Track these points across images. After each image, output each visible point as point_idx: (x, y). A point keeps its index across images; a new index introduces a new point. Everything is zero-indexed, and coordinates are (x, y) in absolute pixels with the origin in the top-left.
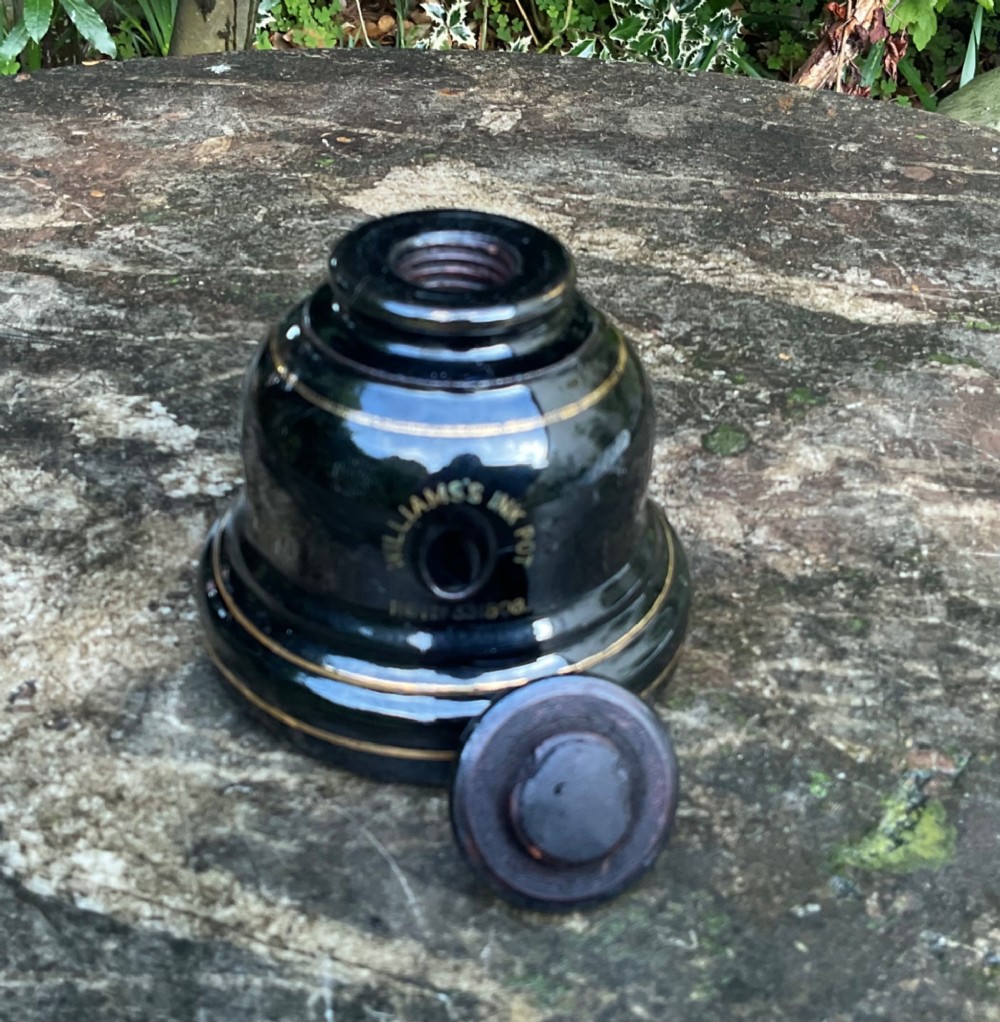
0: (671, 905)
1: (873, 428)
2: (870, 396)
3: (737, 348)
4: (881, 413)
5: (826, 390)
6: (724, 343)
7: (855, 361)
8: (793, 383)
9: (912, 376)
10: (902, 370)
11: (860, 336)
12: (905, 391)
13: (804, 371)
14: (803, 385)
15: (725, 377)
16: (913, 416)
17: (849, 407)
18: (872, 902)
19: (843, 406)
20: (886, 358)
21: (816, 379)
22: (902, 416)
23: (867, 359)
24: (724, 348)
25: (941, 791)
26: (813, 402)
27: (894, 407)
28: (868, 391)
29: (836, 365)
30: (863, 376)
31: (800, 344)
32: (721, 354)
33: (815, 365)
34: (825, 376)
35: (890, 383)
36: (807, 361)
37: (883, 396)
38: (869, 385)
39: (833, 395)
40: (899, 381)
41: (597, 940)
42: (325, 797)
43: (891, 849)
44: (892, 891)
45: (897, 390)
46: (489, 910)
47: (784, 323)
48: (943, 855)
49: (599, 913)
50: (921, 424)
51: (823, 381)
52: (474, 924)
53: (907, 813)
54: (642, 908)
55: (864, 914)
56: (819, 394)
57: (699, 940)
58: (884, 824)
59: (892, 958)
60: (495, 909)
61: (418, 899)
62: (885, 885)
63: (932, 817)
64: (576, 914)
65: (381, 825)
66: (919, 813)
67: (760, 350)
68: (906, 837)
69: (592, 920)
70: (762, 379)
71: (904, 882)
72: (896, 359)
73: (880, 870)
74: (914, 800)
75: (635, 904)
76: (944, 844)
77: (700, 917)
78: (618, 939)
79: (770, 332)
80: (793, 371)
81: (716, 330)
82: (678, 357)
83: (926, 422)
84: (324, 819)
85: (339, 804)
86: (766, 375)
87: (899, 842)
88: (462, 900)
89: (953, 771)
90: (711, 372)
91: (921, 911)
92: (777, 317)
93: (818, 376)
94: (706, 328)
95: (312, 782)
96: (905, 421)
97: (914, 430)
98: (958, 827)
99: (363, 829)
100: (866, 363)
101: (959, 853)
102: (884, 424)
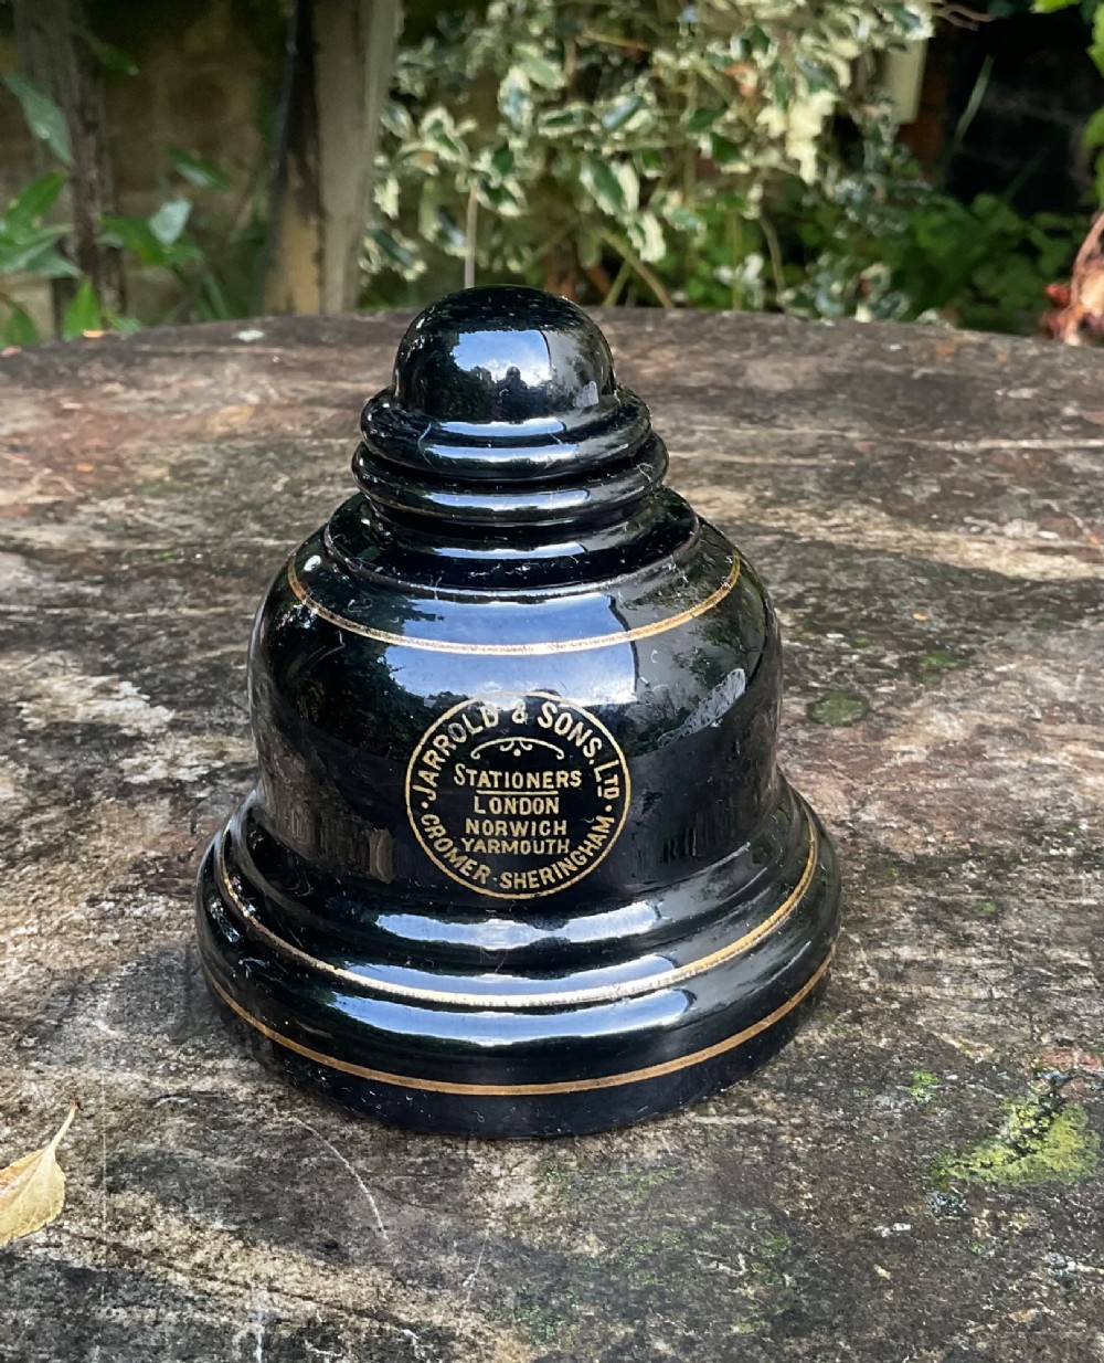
0: (716, 1226)
1: (1028, 692)
2: (1027, 657)
3: (861, 609)
4: (1039, 675)
5: (972, 652)
6: (846, 604)
7: (1010, 619)
8: (930, 646)
9: (1084, 634)
10: (1070, 628)
11: (1019, 593)
12: (1073, 650)
13: (944, 632)
14: (942, 647)
15: (843, 640)
16: (1080, 678)
17: (998, 669)
18: (979, 1221)
19: (991, 669)
20: (1050, 616)
21: (960, 640)
22: (1066, 678)
23: (1026, 618)
24: (844, 609)
25: (1084, 1093)
26: (953, 665)
27: (1057, 669)
28: (1024, 653)
29: (986, 624)
30: (1018, 636)
31: (942, 602)
32: (840, 616)
33: (959, 625)
34: (971, 637)
35: (1054, 642)
36: (949, 621)
37: (1044, 656)
38: (1026, 645)
39: (979, 657)
40: (1065, 640)
41: (614, 1266)
42: (280, 1108)
43: (1011, 1160)
44: (1009, 1207)
45: (1062, 650)
46: (479, 1233)
47: (924, 581)
48: (1079, 1166)
49: (621, 1235)
50: (1090, 686)
51: (967, 642)
52: (458, 1249)
53: (1037, 1120)
54: (678, 1230)
55: (970, 1234)
56: (961, 657)
57: (748, 1265)
58: (1004, 1131)
59: (1002, 1285)
60: (487, 1233)
61: (388, 1223)
62: (1000, 1201)
63: (1068, 1123)
64: (592, 1238)
65: (351, 1139)
66: (1052, 1119)
67: (890, 611)
68: (1034, 1146)
69: (612, 1244)
70: (889, 642)
71: (1022, 1196)
72: (1063, 617)
73: (995, 1184)
74: (1047, 1105)
75: (669, 1225)
76: (1082, 1154)
77: (752, 1239)
78: (644, 1265)
79: (904, 592)
80: (931, 633)
81: (837, 591)
82: (786, 620)
83: (1096, 684)
84: (278, 1133)
85: (300, 1116)
86: (895, 637)
87: (1023, 1152)
88: (445, 1223)
89: (1100, 1070)
90: (824, 636)
91: (1047, 1230)
92: (914, 575)
93: (962, 637)
94: (823, 589)
95: (269, 1092)
96: (1069, 684)
97: (1081, 693)
98: (1102, 1133)
99: (327, 1143)
100: (1025, 622)
101: (1101, 1164)
102: (1044, 687)
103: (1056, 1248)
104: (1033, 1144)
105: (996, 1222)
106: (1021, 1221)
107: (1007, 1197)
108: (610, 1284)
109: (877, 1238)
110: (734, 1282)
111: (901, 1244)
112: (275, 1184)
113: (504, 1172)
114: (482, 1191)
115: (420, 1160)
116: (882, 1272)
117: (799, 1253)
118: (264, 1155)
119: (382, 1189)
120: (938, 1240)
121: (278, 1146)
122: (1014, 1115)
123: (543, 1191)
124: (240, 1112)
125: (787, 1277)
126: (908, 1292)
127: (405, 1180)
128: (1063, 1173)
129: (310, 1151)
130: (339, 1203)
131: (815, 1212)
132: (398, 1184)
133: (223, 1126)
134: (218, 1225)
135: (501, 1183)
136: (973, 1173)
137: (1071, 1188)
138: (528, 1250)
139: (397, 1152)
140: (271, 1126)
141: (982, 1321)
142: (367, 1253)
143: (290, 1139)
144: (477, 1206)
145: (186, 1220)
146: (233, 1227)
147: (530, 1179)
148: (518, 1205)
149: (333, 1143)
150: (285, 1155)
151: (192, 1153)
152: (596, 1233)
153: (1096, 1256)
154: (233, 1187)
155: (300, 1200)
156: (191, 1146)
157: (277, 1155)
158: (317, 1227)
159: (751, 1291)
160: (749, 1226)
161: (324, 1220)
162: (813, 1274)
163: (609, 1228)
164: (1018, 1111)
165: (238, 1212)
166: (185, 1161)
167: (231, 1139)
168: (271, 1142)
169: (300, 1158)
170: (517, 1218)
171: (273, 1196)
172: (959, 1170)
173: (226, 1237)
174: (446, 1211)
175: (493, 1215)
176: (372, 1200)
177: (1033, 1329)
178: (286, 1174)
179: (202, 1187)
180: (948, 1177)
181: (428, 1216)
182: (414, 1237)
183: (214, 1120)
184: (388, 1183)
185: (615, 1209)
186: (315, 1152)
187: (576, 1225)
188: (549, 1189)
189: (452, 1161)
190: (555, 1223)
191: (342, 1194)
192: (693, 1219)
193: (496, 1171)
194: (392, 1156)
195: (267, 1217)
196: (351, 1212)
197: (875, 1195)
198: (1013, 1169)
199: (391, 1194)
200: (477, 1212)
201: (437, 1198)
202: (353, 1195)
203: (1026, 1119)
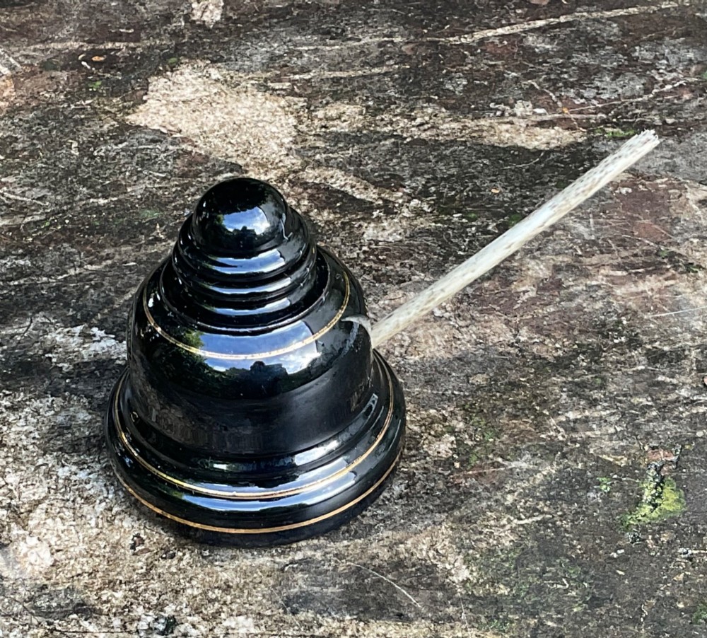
1: (569, 236)
3: (462, 191)
4: (572, 223)
6: (452, 189)
7: (542, 184)
8: (509, 212)
11: (540, 162)
13: (512, 200)
14: (514, 212)
15: (462, 217)
16: (591, 220)
18: (650, 542)
20: (562, 177)
21: (522, 205)
22: (585, 223)
23: (550, 181)
24: (453, 193)
25: (671, 471)
27: (578, 217)
29: (532, 191)
31: (502, 178)
32: (452, 199)
33: (518, 193)
34: (527, 202)
36: (511, 191)
41: (517, 596)
42: (340, 559)
43: (652, 511)
46: (456, 596)
47: (486, 162)
48: (679, 507)
49: (513, 582)
50: (598, 226)
51: (527, 206)
52: (451, 604)
53: (656, 489)
54: (534, 575)
55: (648, 548)
57: (569, 583)
58: (645, 498)
59: (667, 566)
60: (459, 594)
61: (417, 600)
62: (655, 530)
63: (669, 488)
64: (502, 586)
65: (379, 566)
66: (662, 487)
67: (477, 189)
69: (511, 587)
70: (487, 213)
71: (663, 526)
72: (569, 177)
73: (649, 523)
74: (657, 480)
75: (530, 573)
76: (678, 501)
77: (565, 572)
78: (528, 593)
79: (480, 172)
80: (506, 202)
81: (442, 179)
82: (426, 208)
83: (602, 224)
84: (347, 571)
85: (351, 561)
86: (488, 210)
87: (655, 506)
88: (440, 594)
89: (674, 458)
90: (452, 215)
91: (676, 539)
92: (480, 158)
93: (522, 203)
94: (435, 178)
95: (330, 553)
96: (588, 227)
97: (595, 232)
98: (684, 489)
99: (370, 571)
100: (550, 184)
101: (688, 504)
102: (576, 231)
103: (682, 546)
104: (658, 501)
105: (656, 541)
106: (665, 538)
107: (657, 528)
108: (518, 604)
109: (612, 558)
110: (566, 591)
111: (623, 559)
113: (452, 566)
114: (447, 577)
115: (414, 569)
116: (620, 573)
117: (586, 573)
118: (347, 582)
119: (406, 586)
120: (636, 553)
121: (350, 577)
122: (646, 490)
123: (472, 571)
124: (324, 565)
125: (586, 584)
126: (633, 579)
127: (414, 580)
128: (675, 512)
129: (365, 576)
130: (392, 596)
131: (584, 553)
132: (411, 582)
134: (348, 617)
136: (640, 520)
137: (679, 517)
138: (479, 598)
139: (402, 568)
140: (341, 568)
141: (665, 583)
142: (416, 614)
143: (354, 572)
144: (448, 583)
145: (333, 618)
146: (355, 617)
147: (464, 567)
148: (465, 579)
149: (373, 570)
150: (356, 580)
151: (316, 589)
152: (503, 584)
153: (698, 546)
154: (343, 600)
155: (374, 599)
156: (313, 586)
157: (353, 581)
158: (389, 608)
159: (574, 593)
160: (561, 566)
161: (390, 605)
162: (595, 580)
163: (507, 581)
164: (648, 487)
165: (353, 609)
166: (315, 593)
167: (328, 578)
168: (347, 576)
169: (363, 580)
170: (468, 585)
171: (363, 599)
172: (633, 521)
173: (355, 622)
174: (437, 589)
175: (458, 586)
176: (403, 591)
178: (362, 589)
179: (330, 603)
180: (630, 524)
181: (431, 593)
182: (431, 603)
184: (406, 583)
186: (368, 576)
187: (493, 583)
188: (474, 569)
189: (428, 567)
190: (484, 584)
191: (390, 592)
192: (538, 568)
193: (448, 567)
194: (401, 570)
195: (366, 609)
196: (399, 599)
197: (605, 540)
198: (654, 515)
199: (411, 587)
200: (450, 586)
201: (430, 585)
202: (395, 591)
203: (651, 489)
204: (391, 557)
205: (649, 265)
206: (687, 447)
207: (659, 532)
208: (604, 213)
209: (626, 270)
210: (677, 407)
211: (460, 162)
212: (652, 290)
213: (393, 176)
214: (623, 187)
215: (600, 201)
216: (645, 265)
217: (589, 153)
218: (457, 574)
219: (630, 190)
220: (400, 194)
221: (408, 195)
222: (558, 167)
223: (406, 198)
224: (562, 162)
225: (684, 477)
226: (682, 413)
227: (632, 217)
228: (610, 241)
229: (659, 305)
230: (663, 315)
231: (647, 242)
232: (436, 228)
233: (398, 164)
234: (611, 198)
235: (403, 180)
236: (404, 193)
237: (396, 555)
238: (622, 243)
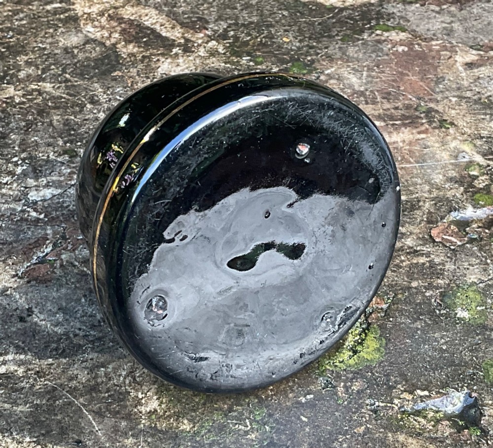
0: (235, 408)
1: (341, 86)
2: (339, 62)
3: (257, 37)
4: (346, 75)
5: (313, 62)
6: (249, 34)
7: (330, 37)
8: (293, 60)
9: (365, 43)
10: (358, 40)
11: (333, 17)
12: (361, 56)
13: (299, 49)
14: (298, 60)
15: (251, 60)
16: (365, 73)
17: (326, 72)
18: (340, 389)
19: (322, 73)
20: (348, 32)
21: (307, 54)
22: (358, 75)
23: (337, 35)
24: (249, 38)
25: (378, 319)
26: (305, 72)
27: (353, 69)
28: (337, 59)
29: (319, 42)
30: (334, 49)
31: (295, 28)
32: (246, 43)
33: (306, 43)
34: (312, 51)
35: (351, 51)
36: (300, 41)
37: (348, 61)
38: (339, 55)
39: (316, 65)
40: (357, 48)
41: (196, 434)
42: (40, 377)
43: (350, 357)
44: (351, 381)
45: (356, 55)
46: (139, 427)
47: (285, 13)
48: (378, 356)
49: (198, 418)
50: (370, 79)
51: (311, 55)
52: (132, 435)
53: (360, 335)
54: (220, 412)
55: (337, 396)
56: (308, 66)
57: (251, 424)
58: (347, 344)
59: (351, 417)
60: (142, 426)
61: (100, 428)
62: (347, 378)
63: (373, 335)
64: (186, 421)
65: (74, 388)
66: (366, 334)
67: (271, 37)
68: (359, 349)
69: (194, 423)
70: (273, 59)
71: (358, 374)
72: (355, 32)
73: (345, 370)
74: (364, 326)
75: (216, 410)
76: (378, 350)
77: (251, 412)
78: (209, 431)
79: (277, 22)
80: (292, 50)
81: (243, 25)
82: (221, 49)
83: (373, 77)
84: (43, 390)
85: (49, 380)
86: (275, 55)
87: (355, 352)
88: (124, 424)
89: (385, 306)
90: (241, 58)
91: (366, 389)
92: (281, 9)
93: (307, 52)
94: (236, 24)
95: (32, 370)
96: (360, 78)
97: (366, 84)
98: (386, 338)
99: (64, 392)
100: (337, 38)
101: (386, 354)
102: (348, 82)
103: (370, 396)
104: (359, 348)
105: (347, 388)
106: (356, 386)
107: (350, 376)
108: (196, 442)
109: (300, 403)
110: (246, 433)
111: (311, 405)
112: (47, 416)
113: (143, 395)
114: (136, 406)
115: (107, 395)
116: (304, 419)
117: (270, 415)
118: (38, 402)
119: (94, 411)
120: (324, 400)
121: (43, 397)
122: (350, 335)
123: (162, 402)
124: (22, 382)
125: (267, 428)
126: (315, 427)
127: (103, 406)
128: (372, 361)
129: (58, 397)
130: (77, 421)
131: (274, 395)
132: (100, 408)
133: (16, 390)
134: (28, 439)
135: (143, 401)
136: (336, 366)
137: (375, 367)
138: (161, 431)
139: (96, 393)
140: (38, 387)
141: (344, 435)
142: (94, 443)
143: (48, 392)
144: (135, 413)
145: (13, 439)
146: (35, 439)
147: (155, 397)
148: (153, 410)
149: (67, 392)
150: (48, 401)
151: (7, 406)
152: (187, 419)
153: (386, 398)
154: (30, 420)
155: (60, 422)
156: (5, 402)
157: (44, 402)
158: (70, 434)
159: (253, 436)
160: (249, 406)
161: (72, 430)
162: (277, 424)
163: (192, 416)
164: (352, 333)
165: (35, 432)
166: (5, 410)
167: (22, 396)
168: (40, 395)
169: (55, 401)
170: (154, 417)
171: (48, 422)
172: (330, 366)
173: (33, 444)
174: (123, 418)
175: (143, 417)
176: (90, 417)
177: (364, 435)
178: (51, 410)
179: (16, 422)
180: (326, 369)
181: (116, 422)
182: (112, 432)
183: (12, 388)
184: (96, 408)
185: (193, 406)
186: (61, 398)
187: (178, 417)
188: (164, 401)
189: (121, 393)
190: (170, 417)
191: (76, 416)
192: (226, 406)
193: (140, 396)
194: (94, 395)
195: (48, 432)
196: (83, 425)
197: (298, 383)
198: (352, 362)
199: (99, 414)
200: (136, 416)
201: (118, 412)
202: (82, 416)
203: (356, 335)
204: (89, 380)
205: (407, 118)
206: (400, 296)
207: (351, 380)
208: (378, 67)
209: (385, 121)
210: (399, 256)
211: (262, 11)
212: (404, 141)
213: (200, 19)
214: (401, 45)
215: (377, 56)
216: (404, 117)
217: (378, 13)
218: (147, 404)
219: (406, 49)
220: (202, 35)
221: (209, 36)
222: (347, 22)
223: (206, 39)
224: (351, 19)
225: (389, 325)
226: (402, 261)
227: (402, 73)
228: (376, 93)
229: (406, 156)
230: (408, 166)
231: (410, 97)
232: (225, 68)
233: (208, 8)
234: (387, 55)
235: (207, 22)
236: (205, 34)
237: (94, 378)
238: (387, 96)
